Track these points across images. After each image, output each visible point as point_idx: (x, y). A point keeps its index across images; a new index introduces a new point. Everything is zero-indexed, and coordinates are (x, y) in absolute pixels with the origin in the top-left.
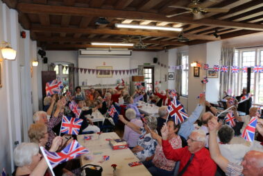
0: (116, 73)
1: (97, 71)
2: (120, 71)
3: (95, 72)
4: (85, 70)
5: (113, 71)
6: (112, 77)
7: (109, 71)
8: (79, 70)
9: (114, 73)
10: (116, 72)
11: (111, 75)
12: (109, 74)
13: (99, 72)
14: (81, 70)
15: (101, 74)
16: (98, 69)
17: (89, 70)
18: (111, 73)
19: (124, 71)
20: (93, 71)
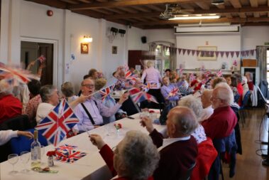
0: (222, 55)
1: (198, 52)
2: (227, 53)
3: (196, 53)
4: (184, 51)
5: (217, 53)
6: (216, 60)
7: (212, 52)
8: (178, 51)
9: (220, 55)
10: (222, 53)
11: (215, 58)
12: (212, 56)
13: (200, 54)
14: (180, 50)
15: (202, 55)
16: (199, 49)
17: (189, 51)
18: (215, 54)
19: (232, 53)
20: (193, 52)
